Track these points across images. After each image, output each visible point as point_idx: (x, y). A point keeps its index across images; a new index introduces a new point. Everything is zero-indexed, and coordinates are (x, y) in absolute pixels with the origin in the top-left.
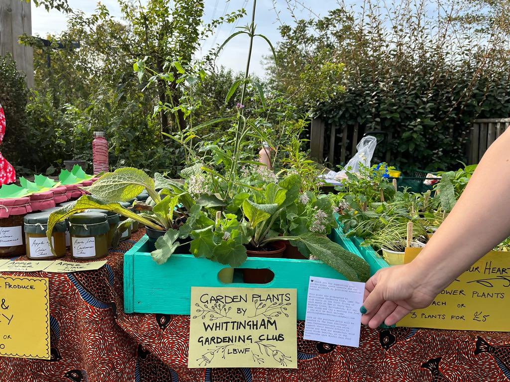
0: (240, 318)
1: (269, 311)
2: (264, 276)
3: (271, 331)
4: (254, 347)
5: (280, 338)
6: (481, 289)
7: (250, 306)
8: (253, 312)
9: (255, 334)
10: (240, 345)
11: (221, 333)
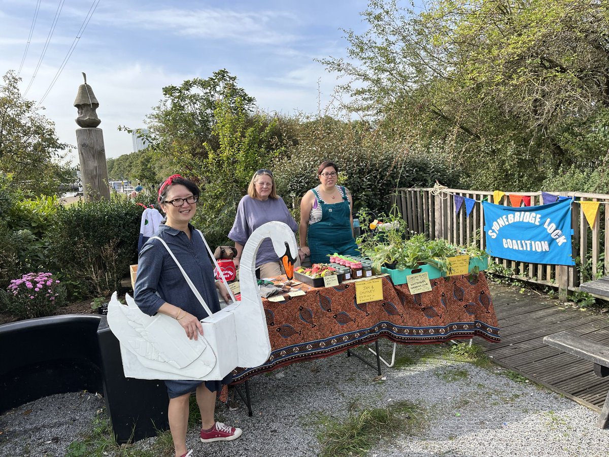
0: (418, 281)
1: (423, 278)
2: (419, 271)
3: (425, 283)
4: (422, 287)
5: (427, 284)
6: (461, 265)
7: (419, 278)
8: (420, 280)
9: (421, 284)
10: (419, 288)
11: (415, 286)
